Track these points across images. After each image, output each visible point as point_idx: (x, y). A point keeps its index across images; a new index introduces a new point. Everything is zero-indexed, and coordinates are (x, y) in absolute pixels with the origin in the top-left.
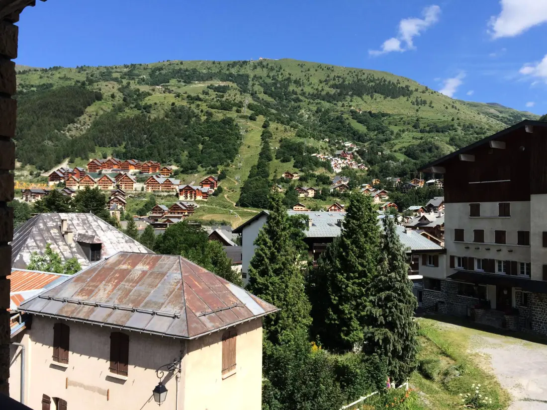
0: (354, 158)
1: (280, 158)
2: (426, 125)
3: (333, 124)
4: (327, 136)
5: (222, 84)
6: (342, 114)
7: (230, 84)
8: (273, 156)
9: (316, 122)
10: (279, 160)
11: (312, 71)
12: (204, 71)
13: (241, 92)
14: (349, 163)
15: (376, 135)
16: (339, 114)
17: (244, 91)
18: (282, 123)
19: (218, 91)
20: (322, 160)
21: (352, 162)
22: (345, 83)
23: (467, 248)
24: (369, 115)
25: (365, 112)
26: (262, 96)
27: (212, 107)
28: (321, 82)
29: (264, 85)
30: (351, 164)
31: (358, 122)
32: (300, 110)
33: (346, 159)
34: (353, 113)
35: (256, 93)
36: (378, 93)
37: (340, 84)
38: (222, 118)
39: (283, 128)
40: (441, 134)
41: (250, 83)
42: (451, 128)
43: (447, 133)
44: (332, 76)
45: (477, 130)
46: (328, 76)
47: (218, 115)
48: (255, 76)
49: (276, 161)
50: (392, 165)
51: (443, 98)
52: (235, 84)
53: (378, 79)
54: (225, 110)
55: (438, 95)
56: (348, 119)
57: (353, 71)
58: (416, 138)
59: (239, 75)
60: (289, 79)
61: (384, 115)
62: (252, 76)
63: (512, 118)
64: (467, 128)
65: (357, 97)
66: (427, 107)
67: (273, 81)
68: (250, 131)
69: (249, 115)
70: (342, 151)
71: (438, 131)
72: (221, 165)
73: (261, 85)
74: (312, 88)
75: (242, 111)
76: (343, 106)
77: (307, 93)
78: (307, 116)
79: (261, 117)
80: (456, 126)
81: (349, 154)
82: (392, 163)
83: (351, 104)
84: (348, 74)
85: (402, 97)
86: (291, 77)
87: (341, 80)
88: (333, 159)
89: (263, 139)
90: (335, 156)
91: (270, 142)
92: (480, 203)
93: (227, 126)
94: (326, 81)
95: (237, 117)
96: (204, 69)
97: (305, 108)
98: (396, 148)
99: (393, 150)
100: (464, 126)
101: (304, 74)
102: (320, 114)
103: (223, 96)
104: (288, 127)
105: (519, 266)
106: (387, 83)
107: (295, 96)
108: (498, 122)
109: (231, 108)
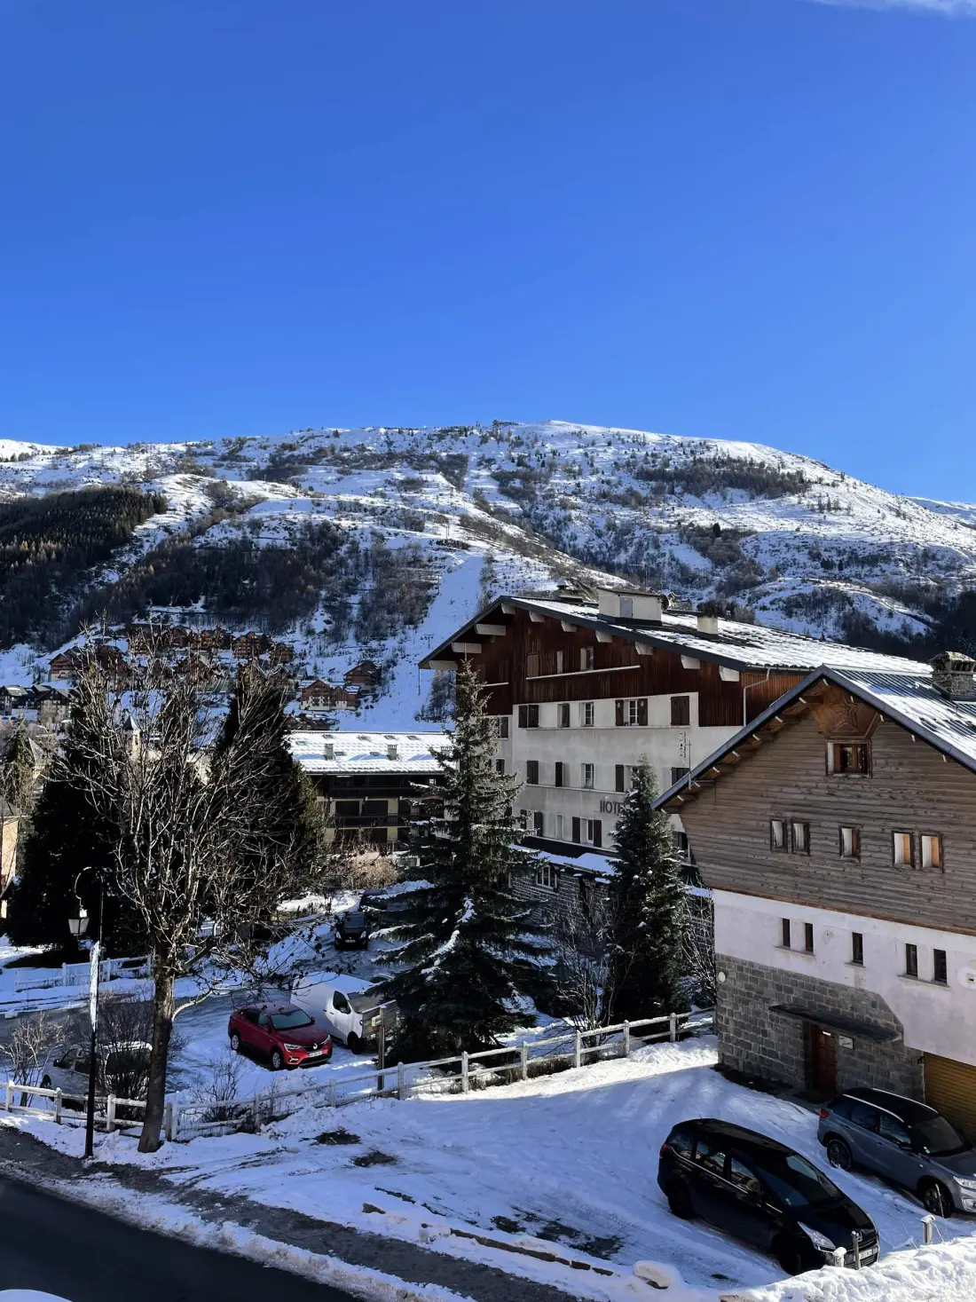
2: (835, 553)
7: (431, 475)
11: (601, 446)
12: (380, 450)
13: (450, 489)
17: (457, 487)
18: (523, 554)
19: (405, 490)
22: (667, 469)
24: (712, 533)
28: (618, 469)
29: (500, 476)
31: (692, 549)
35: (482, 493)
36: (738, 487)
44: (641, 454)
46: (634, 456)
47: (394, 539)
48: (483, 458)
52: (441, 474)
53: (739, 460)
54: (411, 529)
56: (669, 542)
59: (451, 457)
60: (551, 463)
61: (744, 534)
62: (476, 457)
65: (693, 497)
67: (518, 468)
73: (493, 476)
76: (661, 515)
77: (587, 491)
80: (897, 555)
83: (677, 510)
85: (787, 495)
86: (558, 458)
87: (660, 463)
94: (628, 464)
101: (583, 451)
102: (613, 532)
106: (756, 467)
109: (422, 524)
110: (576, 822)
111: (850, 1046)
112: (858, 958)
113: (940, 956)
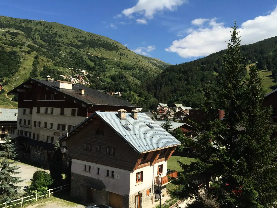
0: (84, 79)
1: (42, 76)
2: (123, 66)
3: (77, 60)
4: (73, 66)
5: (15, 31)
6: (83, 56)
7: (20, 32)
8: (38, 74)
9: (69, 58)
10: (42, 77)
11: (69, 31)
12: (5, 22)
13: (26, 37)
14: (81, 81)
15: (99, 68)
16: (81, 55)
17: (28, 36)
18: (47, 57)
19: (12, 35)
20: (66, 79)
21: (83, 81)
22: (86, 40)
24: (96, 58)
25: (95, 56)
26: (39, 41)
27: (5, 44)
28: (73, 38)
29: (41, 35)
30: (82, 82)
31: (91, 61)
32: (60, 51)
33: (79, 79)
34: (88, 56)
35: (35, 39)
36: (103, 47)
37: (83, 40)
38: (10, 51)
39: (46, 60)
40: (129, 71)
41: (33, 33)
42: (133, 68)
43: (132, 71)
44: (80, 35)
45: (145, 70)
46: (78, 35)
47: (8, 48)
48: (36, 29)
49: (40, 77)
50: (101, 84)
51: (133, 54)
52: (24, 32)
53: (103, 41)
54: (13, 46)
55: (131, 52)
56: (85, 58)
57: (91, 34)
58: (117, 72)
59: (27, 28)
60: (55, 34)
61: (104, 59)
62: (34, 29)
63: (163, 66)
64: (141, 69)
65: (92, 48)
66: (125, 57)
67: (46, 34)
68: (27, 59)
69: (27, 51)
70: (78, 75)
71: (128, 69)
72: (6, 77)
73: (39, 35)
74: (68, 40)
75: (23, 48)
76: (84, 52)
77: (65, 43)
78: (64, 55)
79: (35, 52)
80: (136, 67)
81: (82, 77)
82: (102, 83)
83: (88, 51)
84: (88, 36)
85: (114, 51)
86: (57, 33)
87: (84, 38)
88: (72, 79)
89: (33, 65)
90: (73, 77)
91: (38, 67)
93: (13, 56)
94: (76, 37)
95: (19, 51)
96: (5, 21)
97: (63, 50)
98: (107, 75)
99: (106, 76)
100: (140, 68)
101: (64, 32)
102: (71, 54)
103: (14, 38)
104: (49, 60)
106: (107, 43)
107: (58, 43)
108: (156, 67)
109: (17, 46)
110: (48, 137)
111: (96, 191)
112: (98, 173)
113: (113, 172)
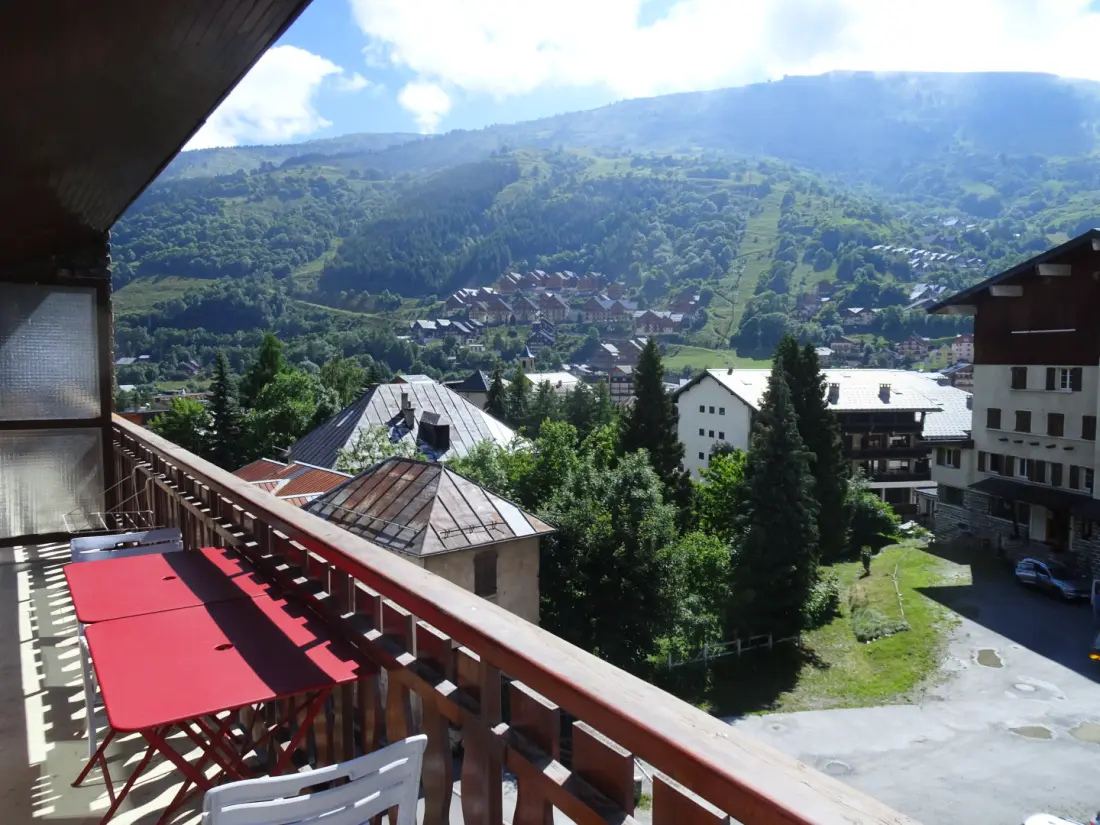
4: (908, 209)
6: (943, 166)
8: (800, 253)
14: (948, 259)
21: (956, 256)
23: (1005, 440)
27: (695, 175)
30: (953, 260)
33: (941, 252)
47: (704, 187)
68: (758, 212)
69: (758, 184)
70: (935, 237)
75: (746, 177)
83: (962, 143)
88: (915, 253)
89: (781, 225)
90: (919, 247)
92: (1028, 367)
104: (830, 200)
105: (1083, 474)
